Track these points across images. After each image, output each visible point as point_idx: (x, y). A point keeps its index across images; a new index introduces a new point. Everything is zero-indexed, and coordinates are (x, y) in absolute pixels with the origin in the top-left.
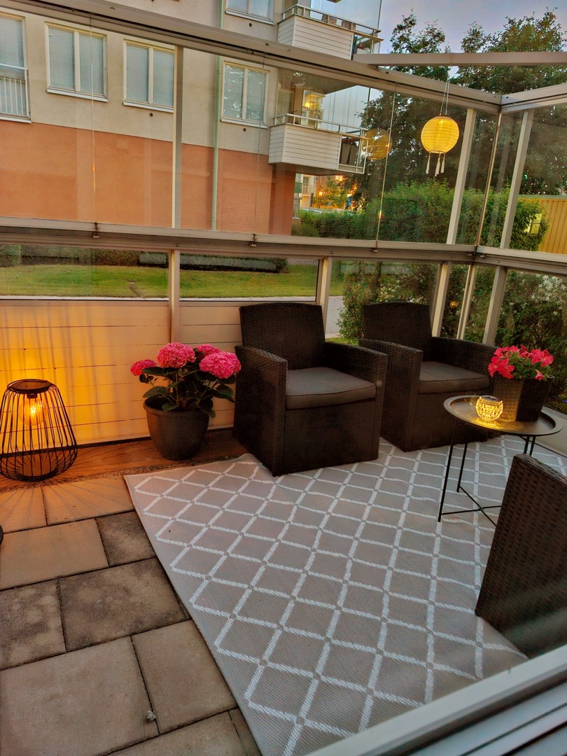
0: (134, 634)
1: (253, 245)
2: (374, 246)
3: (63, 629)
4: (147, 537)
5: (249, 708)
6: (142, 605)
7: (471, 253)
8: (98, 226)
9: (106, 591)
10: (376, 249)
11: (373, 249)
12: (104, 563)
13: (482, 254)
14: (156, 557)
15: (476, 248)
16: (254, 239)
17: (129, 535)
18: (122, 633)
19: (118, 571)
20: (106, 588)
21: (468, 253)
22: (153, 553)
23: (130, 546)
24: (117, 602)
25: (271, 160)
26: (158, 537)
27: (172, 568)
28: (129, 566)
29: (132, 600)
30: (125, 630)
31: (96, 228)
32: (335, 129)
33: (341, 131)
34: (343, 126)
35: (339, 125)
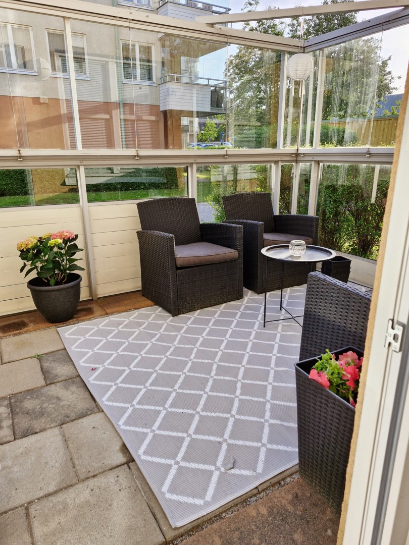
0: (63, 424)
1: (137, 158)
2: (225, 154)
3: (13, 427)
4: (74, 364)
5: (141, 460)
6: (69, 406)
7: (294, 154)
8: (21, 151)
9: (43, 400)
12: (43, 383)
13: (302, 154)
14: (79, 376)
15: (298, 150)
16: (137, 153)
17: (61, 364)
18: (55, 424)
19: (53, 386)
20: (44, 398)
21: (292, 154)
22: (77, 373)
23: (62, 370)
24: (51, 406)
25: (162, 109)
26: (81, 364)
27: (91, 381)
28: (61, 383)
29: (62, 404)
30: (56, 422)
31: (20, 153)
32: (206, 82)
33: (210, 84)
34: (211, 79)
35: (208, 79)
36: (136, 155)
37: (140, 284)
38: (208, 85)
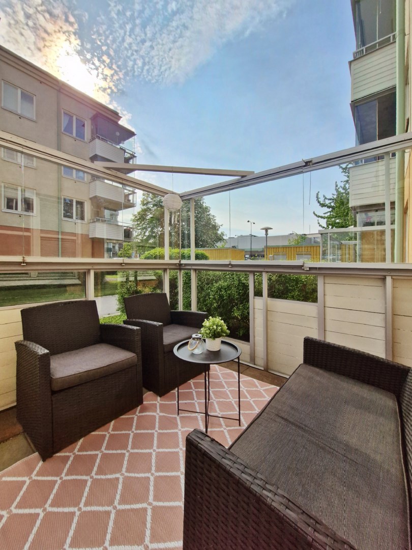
1: (22, 264)
7: (178, 264)
11: (122, 263)
13: (183, 264)
15: (180, 261)
21: (176, 264)
25: (90, 237)
32: (122, 224)
33: (124, 225)
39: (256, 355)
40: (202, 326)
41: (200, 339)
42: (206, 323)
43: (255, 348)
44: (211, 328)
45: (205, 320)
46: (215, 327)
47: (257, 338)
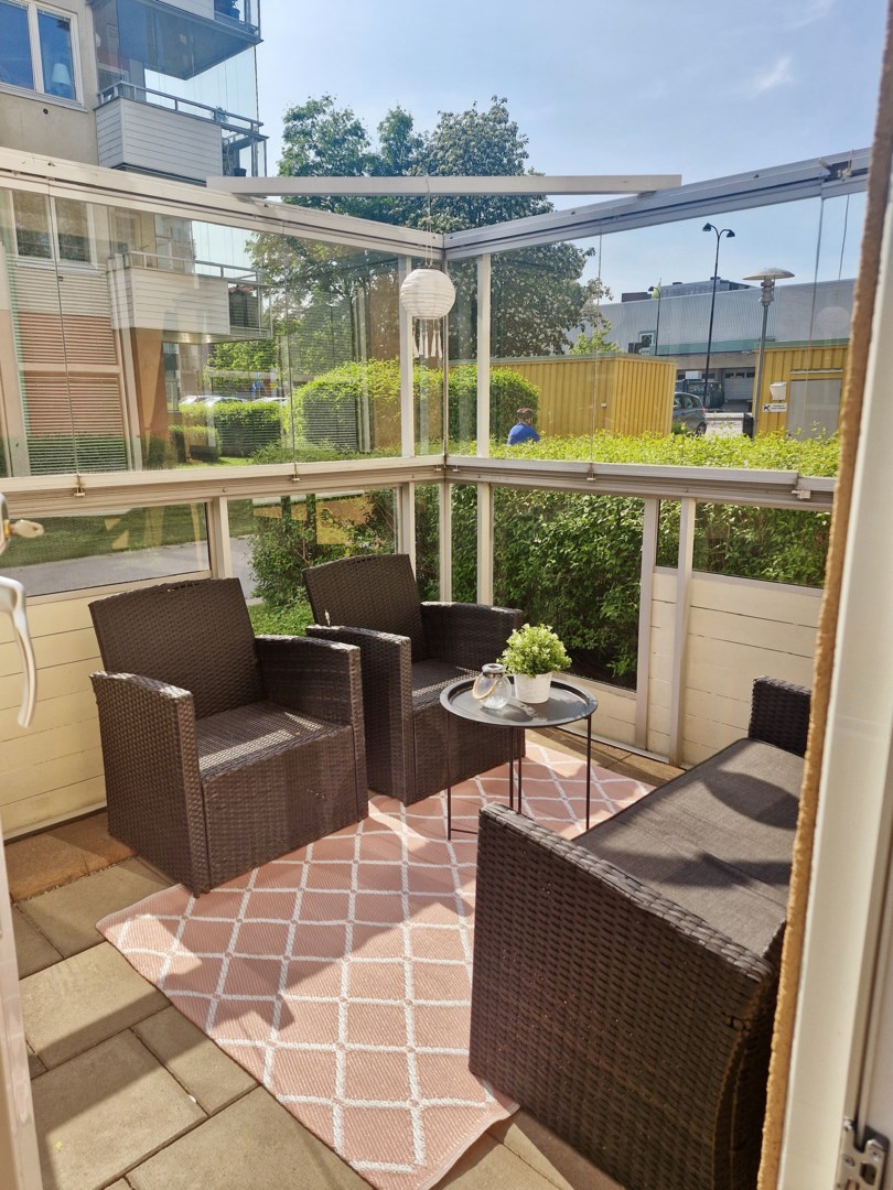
2: (293, 473)
7: (439, 466)
10: (296, 476)
11: (292, 476)
13: (455, 467)
15: (445, 458)
16: (79, 483)
21: (435, 466)
32: (216, 272)
33: (225, 276)
34: (227, 267)
35: (222, 266)
36: (77, 486)
37: (103, 792)
38: (222, 278)
39: (651, 726)
40: (506, 646)
41: (501, 674)
42: (516, 639)
43: (652, 707)
44: (528, 650)
45: (514, 631)
46: (536, 648)
47: (655, 680)
